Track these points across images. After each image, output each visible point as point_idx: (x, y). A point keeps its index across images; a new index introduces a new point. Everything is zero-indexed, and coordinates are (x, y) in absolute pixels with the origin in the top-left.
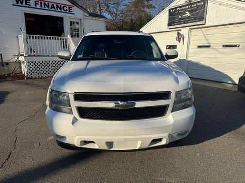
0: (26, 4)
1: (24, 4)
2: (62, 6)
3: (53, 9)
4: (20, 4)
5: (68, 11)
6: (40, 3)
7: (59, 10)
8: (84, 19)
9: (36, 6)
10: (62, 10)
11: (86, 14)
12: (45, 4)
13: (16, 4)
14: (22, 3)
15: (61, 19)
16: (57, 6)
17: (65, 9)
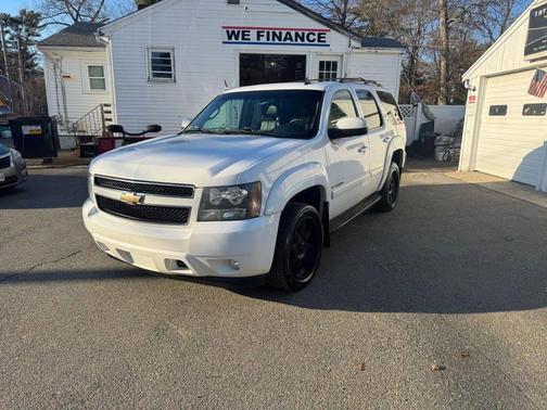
0: (243, 39)
1: (240, 40)
2: (306, 33)
3: (288, 41)
4: (233, 40)
5: (316, 42)
6: (265, 34)
7: (299, 41)
8: (349, 53)
9: (258, 39)
10: (306, 42)
11: (354, 43)
12: (274, 34)
13: (227, 40)
14: (237, 38)
15: (302, 59)
16: (297, 34)
17: (311, 37)
